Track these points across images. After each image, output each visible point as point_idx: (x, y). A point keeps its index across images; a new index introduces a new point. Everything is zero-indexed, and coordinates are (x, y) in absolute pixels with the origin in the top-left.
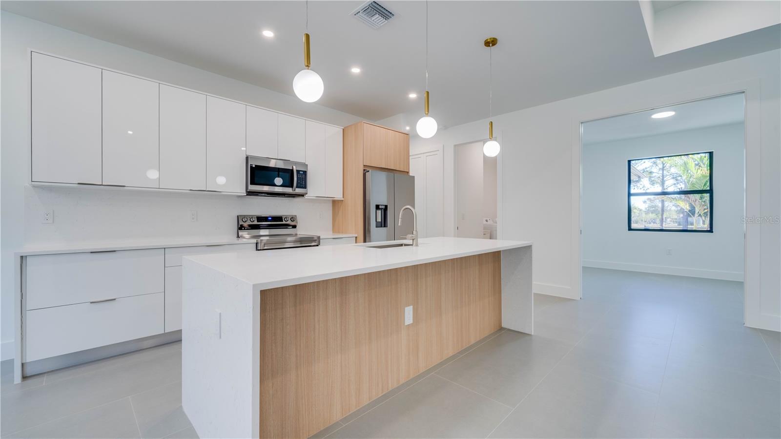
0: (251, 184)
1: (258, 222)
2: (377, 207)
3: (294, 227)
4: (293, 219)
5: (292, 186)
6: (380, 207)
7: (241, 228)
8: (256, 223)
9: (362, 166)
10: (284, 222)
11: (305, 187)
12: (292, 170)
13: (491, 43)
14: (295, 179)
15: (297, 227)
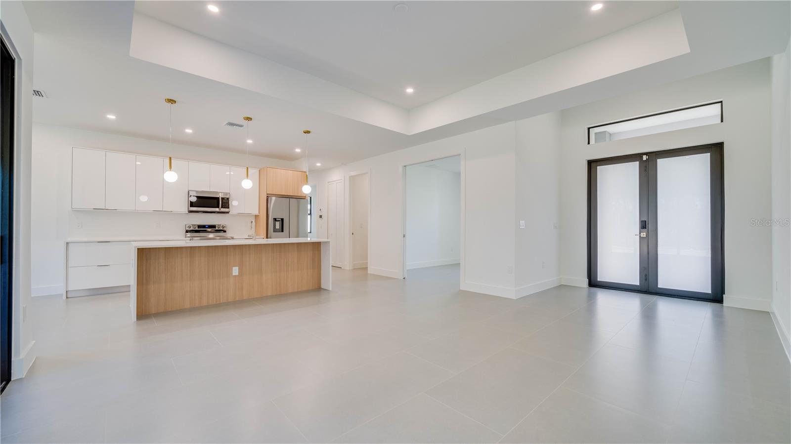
0: (190, 206)
1: (198, 228)
2: (275, 220)
3: (225, 231)
4: (223, 227)
5: (218, 207)
6: (277, 219)
7: (187, 232)
8: (197, 229)
9: (266, 194)
10: (217, 229)
11: (228, 208)
12: (219, 198)
13: (308, 132)
14: (220, 202)
15: (227, 231)
